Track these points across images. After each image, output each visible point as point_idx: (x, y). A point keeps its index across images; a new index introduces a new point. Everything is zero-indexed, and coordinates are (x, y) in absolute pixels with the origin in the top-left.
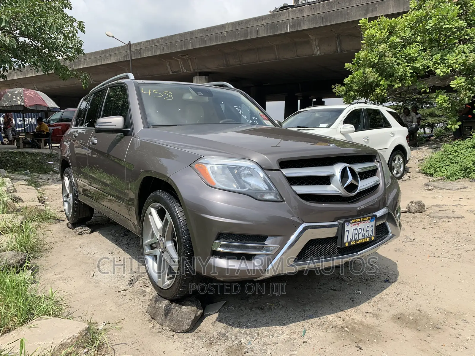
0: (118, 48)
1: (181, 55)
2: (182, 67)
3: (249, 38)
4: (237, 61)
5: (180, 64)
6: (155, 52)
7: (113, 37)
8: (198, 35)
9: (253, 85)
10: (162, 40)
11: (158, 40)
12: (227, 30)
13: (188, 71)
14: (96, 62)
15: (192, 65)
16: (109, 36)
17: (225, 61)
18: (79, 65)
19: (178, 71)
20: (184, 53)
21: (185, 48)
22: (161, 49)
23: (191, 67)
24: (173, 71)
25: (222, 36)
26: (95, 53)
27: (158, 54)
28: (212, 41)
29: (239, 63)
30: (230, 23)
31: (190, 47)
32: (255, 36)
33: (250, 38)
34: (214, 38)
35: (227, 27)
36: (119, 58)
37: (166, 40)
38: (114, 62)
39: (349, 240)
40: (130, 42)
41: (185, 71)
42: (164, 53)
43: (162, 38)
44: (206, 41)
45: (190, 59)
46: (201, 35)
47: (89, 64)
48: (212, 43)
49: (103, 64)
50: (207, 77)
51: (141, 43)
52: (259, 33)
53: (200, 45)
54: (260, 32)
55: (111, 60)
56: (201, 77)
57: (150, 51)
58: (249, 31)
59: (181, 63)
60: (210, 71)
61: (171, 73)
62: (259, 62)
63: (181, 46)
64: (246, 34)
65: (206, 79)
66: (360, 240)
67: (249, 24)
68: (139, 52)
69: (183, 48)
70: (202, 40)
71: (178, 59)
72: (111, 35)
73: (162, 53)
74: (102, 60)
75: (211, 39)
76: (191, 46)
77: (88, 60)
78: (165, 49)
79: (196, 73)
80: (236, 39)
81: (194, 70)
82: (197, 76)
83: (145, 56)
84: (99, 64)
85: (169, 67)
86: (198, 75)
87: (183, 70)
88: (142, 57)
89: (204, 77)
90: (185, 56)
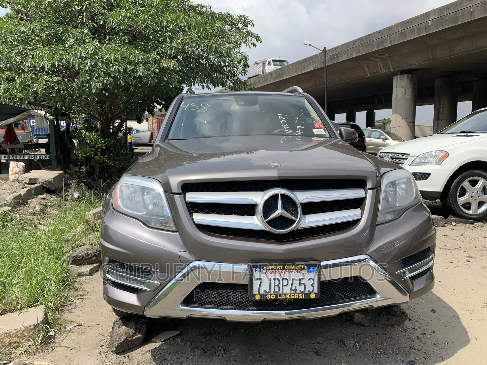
0: (316, 55)
1: (379, 55)
2: (380, 67)
3: (459, 23)
4: (446, 52)
5: (379, 65)
6: (351, 55)
7: (310, 45)
8: (397, 29)
9: (477, 79)
10: (358, 41)
11: (354, 42)
12: (431, 18)
13: (387, 71)
14: (297, 71)
15: (392, 65)
16: (307, 45)
17: (430, 55)
18: (283, 76)
19: (376, 72)
20: (382, 52)
21: (382, 46)
22: (357, 51)
23: (391, 66)
24: (371, 73)
25: (425, 27)
26: (296, 63)
27: (354, 56)
28: (413, 34)
29: (449, 54)
30: (436, 9)
31: (388, 45)
32: (468, 20)
33: (461, 23)
34: (416, 31)
35: (431, 14)
36: (317, 65)
37: (363, 40)
38: (313, 69)
39: (262, 292)
40: (325, 48)
41: (384, 71)
42: (360, 55)
43: (358, 39)
44: (406, 35)
45: (390, 57)
46: (400, 29)
47: (291, 75)
48: (413, 36)
49: (302, 72)
50: (410, 75)
51: (338, 47)
52: (474, 15)
53: (399, 41)
54: (476, 14)
55: (309, 68)
56: (402, 75)
57: (346, 55)
58: (460, 14)
59: (379, 63)
60: (413, 67)
61: (369, 75)
62: (476, 49)
63: (378, 45)
64: (456, 19)
65: (408, 77)
66: (285, 294)
67: (461, 6)
68: (336, 56)
69: (380, 47)
70: (402, 34)
71: (376, 59)
72: (308, 43)
73: (358, 55)
74: (302, 69)
75: (412, 32)
76: (388, 43)
77: (290, 71)
78: (361, 50)
79: (397, 71)
80: (443, 27)
81: (394, 69)
82: (398, 75)
83: (341, 61)
84: (299, 73)
85: (366, 69)
86: (399, 73)
87: (381, 70)
88: (338, 61)
89: (406, 76)
90: (384, 55)
